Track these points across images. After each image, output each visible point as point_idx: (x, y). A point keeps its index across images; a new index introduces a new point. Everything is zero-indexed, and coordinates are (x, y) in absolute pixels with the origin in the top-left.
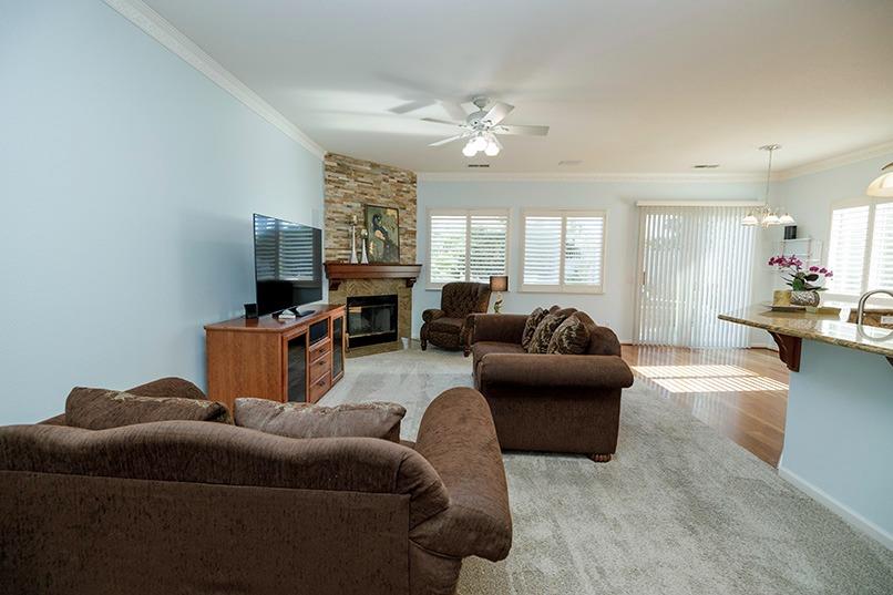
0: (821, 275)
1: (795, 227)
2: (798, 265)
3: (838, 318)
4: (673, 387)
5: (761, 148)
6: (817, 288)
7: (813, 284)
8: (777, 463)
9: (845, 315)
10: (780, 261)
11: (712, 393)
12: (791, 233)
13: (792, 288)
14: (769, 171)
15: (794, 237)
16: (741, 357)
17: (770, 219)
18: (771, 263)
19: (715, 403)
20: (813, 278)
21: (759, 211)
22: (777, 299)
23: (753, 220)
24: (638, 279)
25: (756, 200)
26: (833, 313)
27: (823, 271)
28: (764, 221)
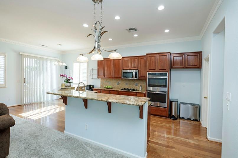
0: (71, 79)
1: (67, 66)
2: (66, 76)
3: (74, 89)
4: (35, 118)
5: (58, 44)
6: (70, 82)
7: (70, 81)
8: (64, 131)
9: (76, 89)
10: (62, 75)
11: (48, 115)
12: (66, 68)
13: (65, 83)
14: (60, 51)
15: (67, 69)
16: (57, 102)
17: (61, 64)
18: (60, 76)
19: (49, 118)
20: (69, 80)
21: (59, 61)
22: (62, 86)
23: (57, 63)
24: (22, 81)
25: (58, 58)
26: (73, 88)
27: (71, 78)
28: (60, 64)
